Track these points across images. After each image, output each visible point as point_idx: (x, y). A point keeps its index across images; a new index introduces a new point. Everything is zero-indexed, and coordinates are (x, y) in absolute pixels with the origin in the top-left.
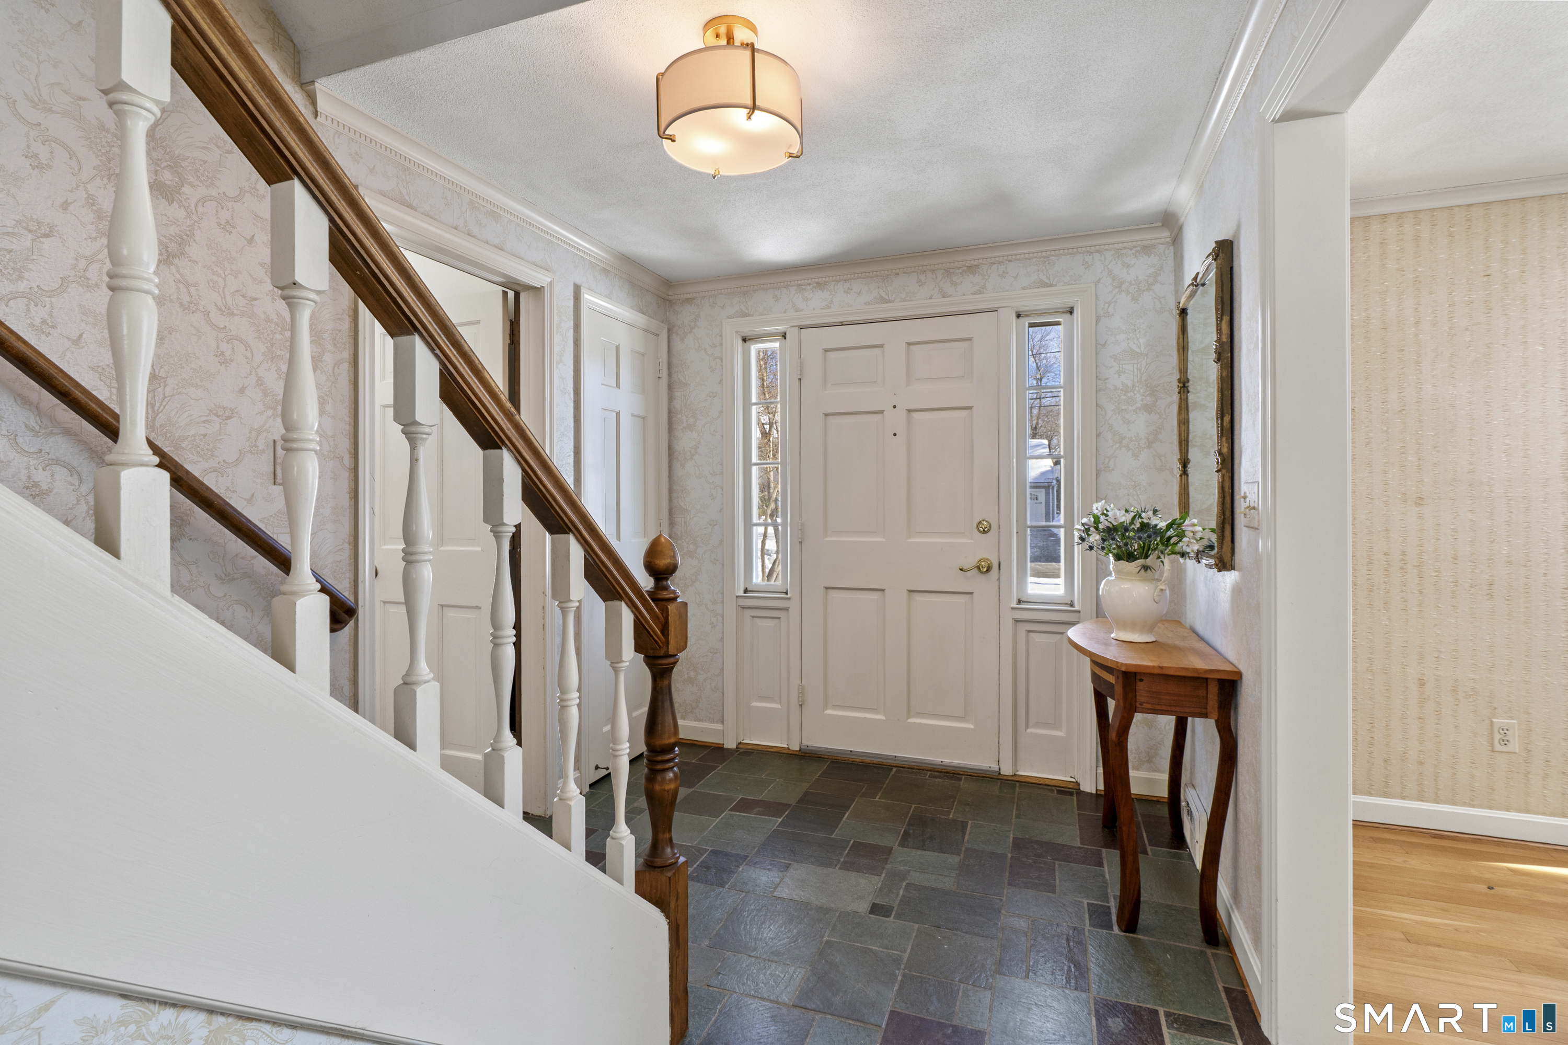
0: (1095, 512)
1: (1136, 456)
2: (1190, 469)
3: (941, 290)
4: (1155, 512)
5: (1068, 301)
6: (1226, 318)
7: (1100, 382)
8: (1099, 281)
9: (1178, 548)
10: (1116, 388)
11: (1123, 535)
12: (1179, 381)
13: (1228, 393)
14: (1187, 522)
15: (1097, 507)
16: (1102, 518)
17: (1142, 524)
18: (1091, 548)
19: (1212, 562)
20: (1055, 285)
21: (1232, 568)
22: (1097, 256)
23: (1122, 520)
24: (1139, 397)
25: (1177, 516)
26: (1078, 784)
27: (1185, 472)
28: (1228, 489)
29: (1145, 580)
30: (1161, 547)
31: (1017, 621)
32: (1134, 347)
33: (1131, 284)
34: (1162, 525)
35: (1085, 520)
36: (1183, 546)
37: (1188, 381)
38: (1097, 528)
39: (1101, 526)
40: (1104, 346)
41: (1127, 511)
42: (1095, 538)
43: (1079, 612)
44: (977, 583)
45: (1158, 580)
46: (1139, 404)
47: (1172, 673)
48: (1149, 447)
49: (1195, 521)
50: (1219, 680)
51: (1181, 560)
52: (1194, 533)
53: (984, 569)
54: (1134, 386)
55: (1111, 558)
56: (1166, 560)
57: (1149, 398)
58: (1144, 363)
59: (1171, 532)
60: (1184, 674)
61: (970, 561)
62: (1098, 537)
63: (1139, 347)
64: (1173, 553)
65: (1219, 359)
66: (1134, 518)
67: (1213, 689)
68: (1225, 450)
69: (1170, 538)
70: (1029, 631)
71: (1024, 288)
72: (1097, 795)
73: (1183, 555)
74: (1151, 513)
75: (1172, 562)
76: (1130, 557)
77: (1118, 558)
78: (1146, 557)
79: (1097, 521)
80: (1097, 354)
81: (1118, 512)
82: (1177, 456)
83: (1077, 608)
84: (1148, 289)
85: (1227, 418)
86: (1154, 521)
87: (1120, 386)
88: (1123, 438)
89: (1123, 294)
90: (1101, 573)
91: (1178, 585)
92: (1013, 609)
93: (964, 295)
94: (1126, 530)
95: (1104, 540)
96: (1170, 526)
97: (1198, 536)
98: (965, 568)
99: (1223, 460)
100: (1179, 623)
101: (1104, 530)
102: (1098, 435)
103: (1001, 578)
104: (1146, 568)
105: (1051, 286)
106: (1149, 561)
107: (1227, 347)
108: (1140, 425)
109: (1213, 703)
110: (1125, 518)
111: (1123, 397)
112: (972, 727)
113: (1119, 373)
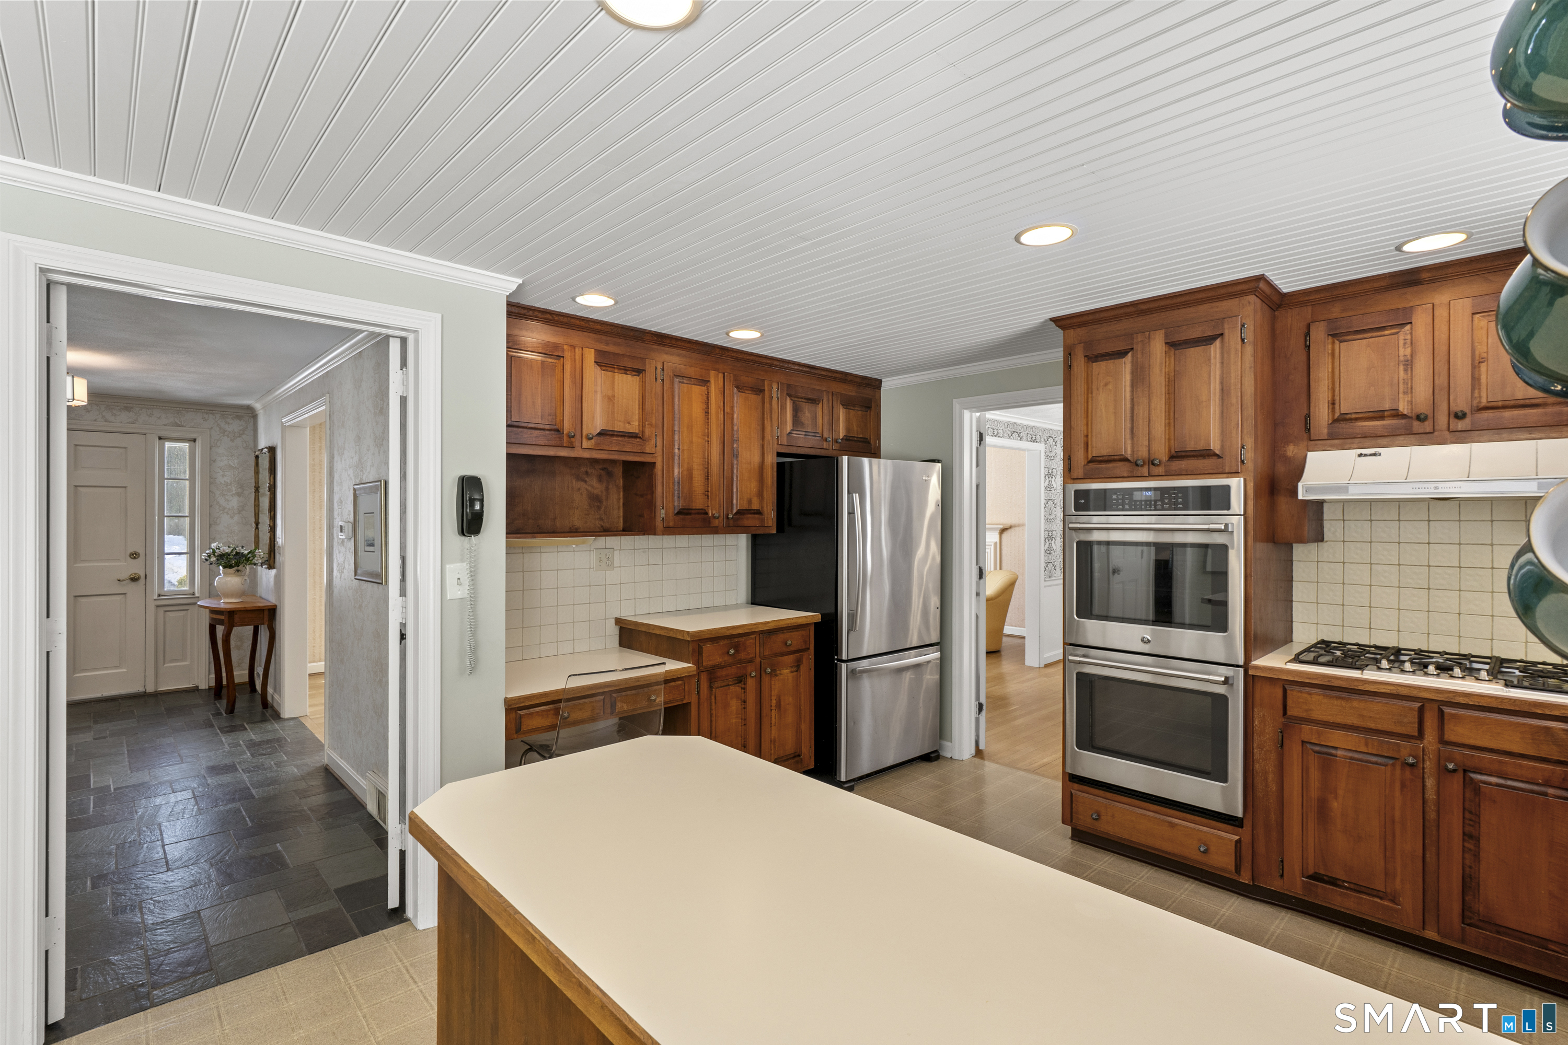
0: (213, 547)
1: (232, 517)
2: (260, 526)
3: (103, 417)
4: (242, 547)
5: (193, 436)
6: (272, 476)
7: (211, 480)
8: (212, 428)
9: (252, 562)
10: (221, 483)
11: (227, 558)
12: (255, 487)
13: (273, 503)
14: (257, 551)
15: (214, 545)
16: (217, 551)
17: (236, 552)
18: (211, 564)
19: (266, 566)
20: (185, 427)
21: (274, 568)
22: (211, 416)
23: (227, 551)
24: (234, 489)
25: (253, 548)
26: (197, 687)
27: (257, 528)
28: (272, 539)
29: (237, 576)
30: (245, 562)
31: (158, 606)
32: (232, 464)
33: (230, 432)
34: (246, 552)
35: (208, 552)
36: (255, 561)
37: (259, 487)
38: (214, 555)
39: (216, 554)
40: (214, 461)
41: (229, 547)
42: (213, 559)
43: (198, 597)
44: (131, 588)
45: (244, 576)
46: (234, 492)
47: (249, 609)
48: (239, 513)
49: (260, 551)
50: (269, 609)
51: (255, 567)
52: (260, 555)
53: (134, 579)
54: (231, 483)
55: (221, 567)
56: (248, 567)
57: (239, 490)
58: (237, 472)
59: (250, 555)
60: (254, 608)
61: (125, 575)
62: (215, 559)
63: (234, 464)
64: (251, 564)
65: (269, 490)
66: (233, 550)
67: (266, 613)
68: (272, 525)
69: (249, 558)
70: (165, 611)
71: (165, 425)
72: (210, 688)
73: (255, 564)
74: (240, 548)
75: (250, 569)
76: (231, 567)
77: (224, 567)
78: (238, 566)
79: (214, 552)
80: (210, 465)
81: (225, 548)
82: (253, 520)
83: (197, 595)
84: (240, 437)
85: (272, 513)
86: (242, 551)
87: (223, 482)
88: (225, 508)
89: (226, 437)
90: (213, 575)
91: (254, 580)
92: (155, 600)
93: (121, 423)
94: (229, 555)
95: (218, 560)
96: (249, 553)
97: (262, 556)
98: (121, 579)
99: (271, 528)
100: (254, 595)
101: (218, 556)
102: (211, 506)
103: (147, 583)
104: (238, 571)
105: (182, 426)
106: (239, 568)
107: (273, 487)
108: (234, 502)
109: (266, 618)
110: (228, 550)
111: (225, 488)
112: (125, 670)
113: (223, 476)
